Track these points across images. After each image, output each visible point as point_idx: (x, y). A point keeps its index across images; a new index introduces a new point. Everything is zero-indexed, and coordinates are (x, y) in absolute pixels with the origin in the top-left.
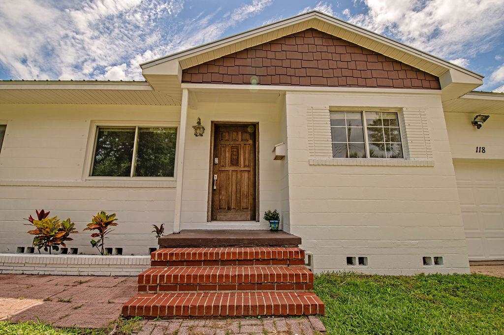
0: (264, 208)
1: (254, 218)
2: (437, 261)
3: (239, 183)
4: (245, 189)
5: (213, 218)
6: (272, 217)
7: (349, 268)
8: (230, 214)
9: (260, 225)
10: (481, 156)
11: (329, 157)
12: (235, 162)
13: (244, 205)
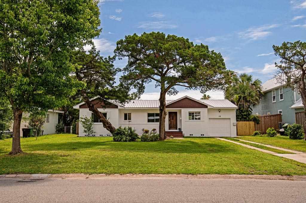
0: (178, 127)
1: (177, 129)
2: (203, 135)
3: (174, 123)
4: (175, 124)
5: (169, 129)
6: (180, 129)
7: (190, 136)
8: (173, 128)
9: (178, 130)
10: (220, 117)
11: (188, 120)
12: (173, 119)
13: (175, 127)
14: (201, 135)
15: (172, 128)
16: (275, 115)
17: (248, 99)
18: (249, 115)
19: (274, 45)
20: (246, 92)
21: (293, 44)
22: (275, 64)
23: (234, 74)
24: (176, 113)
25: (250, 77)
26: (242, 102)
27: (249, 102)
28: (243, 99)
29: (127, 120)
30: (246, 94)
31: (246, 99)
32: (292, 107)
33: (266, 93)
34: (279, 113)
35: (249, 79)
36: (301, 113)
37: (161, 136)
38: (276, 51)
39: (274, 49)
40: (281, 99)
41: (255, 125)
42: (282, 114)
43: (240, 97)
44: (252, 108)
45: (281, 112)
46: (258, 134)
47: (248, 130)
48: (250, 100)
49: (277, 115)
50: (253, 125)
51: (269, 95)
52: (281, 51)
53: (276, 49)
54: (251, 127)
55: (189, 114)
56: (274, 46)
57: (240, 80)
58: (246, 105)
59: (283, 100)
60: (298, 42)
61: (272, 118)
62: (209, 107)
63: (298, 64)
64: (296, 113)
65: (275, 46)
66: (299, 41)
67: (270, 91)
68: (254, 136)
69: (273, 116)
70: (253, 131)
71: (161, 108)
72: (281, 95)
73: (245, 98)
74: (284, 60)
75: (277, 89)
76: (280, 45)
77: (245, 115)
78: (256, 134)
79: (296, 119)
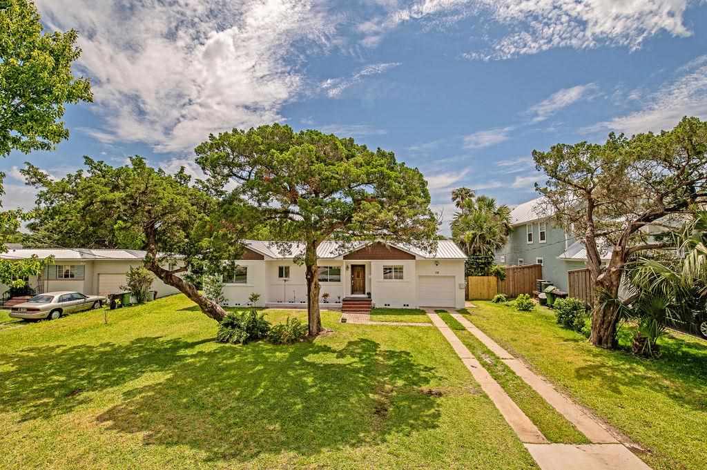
0: (367, 291)
1: (364, 293)
2: (407, 305)
3: (360, 284)
4: (361, 285)
5: (352, 293)
6: (369, 294)
7: (385, 307)
9: (366, 296)
10: (437, 275)
11: (382, 279)
12: (358, 276)
13: (361, 290)
14: (405, 305)
15: (357, 291)
16: (531, 267)
17: (488, 239)
18: (489, 263)
19: (534, 151)
20: (485, 226)
21: (573, 147)
22: (535, 186)
23: (471, 193)
24: (363, 266)
25: (493, 201)
26: (478, 243)
27: (489, 243)
28: (480, 238)
29: (282, 276)
30: (484, 231)
31: (484, 238)
32: (562, 256)
33: (517, 227)
34: (537, 263)
35: (490, 205)
36: (578, 272)
37: (311, 328)
38: (538, 161)
39: (535, 159)
40: (541, 239)
41: (497, 281)
42: (542, 265)
43: (475, 235)
44: (494, 252)
45: (540, 261)
46: (503, 301)
47: (486, 290)
48: (490, 241)
49: (535, 266)
50: (495, 283)
51: (521, 230)
52: (548, 162)
53: (540, 158)
54: (492, 286)
55: (384, 269)
56: (534, 153)
57: (476, 206)
58: (485, 247)
59: (544, 241)
60: (583, 144)
61: (526, 271)
62: (417, 258)
63: (580, 188)
64: (570, 273)
65: (537, 151)
66: (585, 142)
67: (523, 225)
68: (496, 302)
69: (528, 267)
70: (494, 294)
71: (309, 277)
72: (542, 234)
73: (482, 237)
74: (554, 180)
75: (534, 223)
76: (547, 151)
77: (482, 263)
78: (499, 300)
79: (570, 283)
